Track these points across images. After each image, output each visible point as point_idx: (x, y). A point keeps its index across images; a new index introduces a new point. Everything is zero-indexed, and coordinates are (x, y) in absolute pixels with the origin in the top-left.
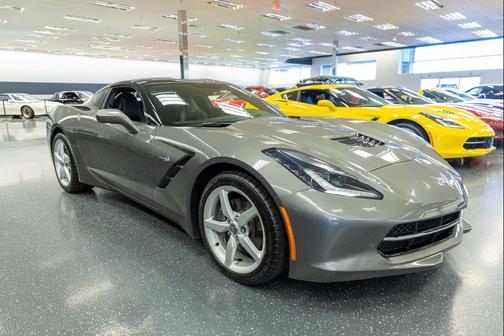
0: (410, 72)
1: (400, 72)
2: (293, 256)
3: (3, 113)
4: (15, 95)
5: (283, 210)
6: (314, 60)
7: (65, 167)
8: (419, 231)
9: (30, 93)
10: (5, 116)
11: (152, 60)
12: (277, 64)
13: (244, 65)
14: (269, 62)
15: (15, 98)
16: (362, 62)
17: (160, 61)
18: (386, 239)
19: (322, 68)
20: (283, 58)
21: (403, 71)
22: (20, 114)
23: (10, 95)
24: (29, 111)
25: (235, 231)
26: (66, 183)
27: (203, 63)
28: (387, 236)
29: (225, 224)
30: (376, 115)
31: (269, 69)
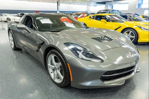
0: (141, 8)
1: (137, 7)
2: (72, 80)
3: (1, 20)
4: (5, 14)
5: (68, 64)
6: (106, 3)
7: (12, 42)
8: (116, 73)
9: (10, 13)
10: (2, 21)
11: (50, 2)
12: (93, 4)
13: (81, 4)
14: (90, 3)
15: (5, 15)
16: (123, 4)
17: (52, 2)
18: (103, 76)
19: (109, 6)
20: (95, 2)
21: (138, 7)
22: (6, 20)
23: (3, 14)
24: (9, 19)
25: (56, 69)
26: (13, 47)
27: (67, 3)
28: (103, 75)
29: (53, 66)
30: (120, 26)
31: (90, 5)
